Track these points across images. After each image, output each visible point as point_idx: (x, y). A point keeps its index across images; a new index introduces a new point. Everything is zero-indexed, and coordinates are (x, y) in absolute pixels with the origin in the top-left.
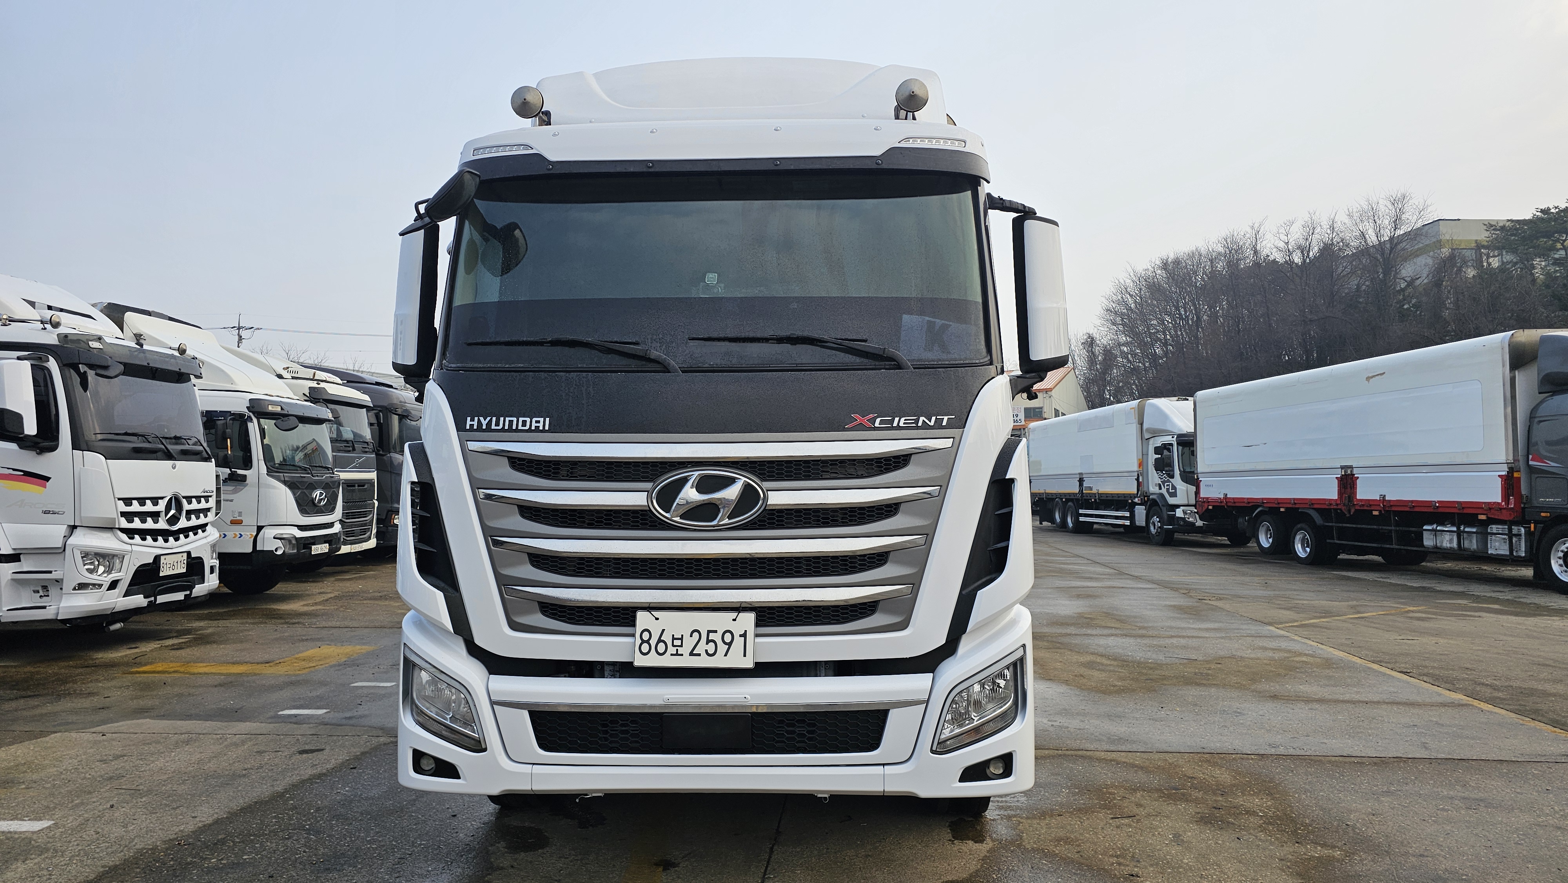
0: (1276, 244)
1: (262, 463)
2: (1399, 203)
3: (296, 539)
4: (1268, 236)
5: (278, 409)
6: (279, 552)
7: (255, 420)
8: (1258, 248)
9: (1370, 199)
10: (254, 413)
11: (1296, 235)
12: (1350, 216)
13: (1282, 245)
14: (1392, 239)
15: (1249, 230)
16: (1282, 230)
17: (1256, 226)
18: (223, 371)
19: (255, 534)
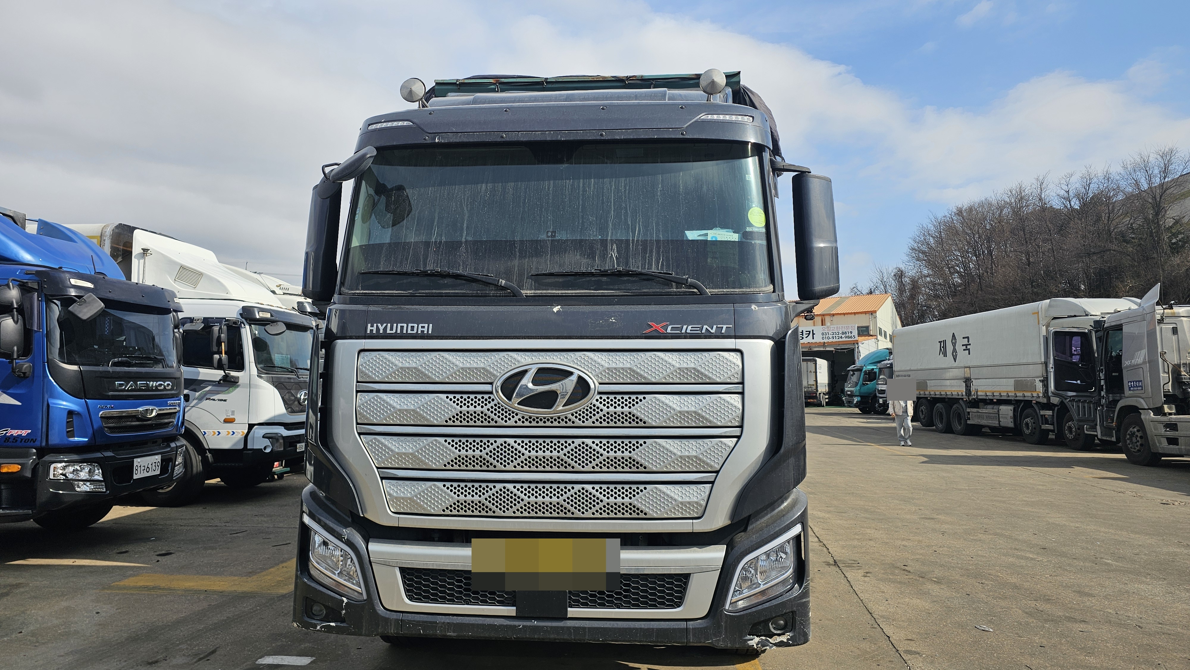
0: (1058, 192)
1: (253, 365)
2: (1167, 157)
3: (285, 438)
4: (1051, 186)
5: (268, 315)
6: (268, 450)
7: (248, 327)
8: (1043, 196)
9: (1142, 153)
10: (246, 320)
11: (1076, 185)
12: (1125, 167)
13: (1062, 193)
14: (1162, 185)
15: (1034, 181)
16: (1063, 181)
17: (1041, 178)
18: (219, 282)
19: (246, 431)
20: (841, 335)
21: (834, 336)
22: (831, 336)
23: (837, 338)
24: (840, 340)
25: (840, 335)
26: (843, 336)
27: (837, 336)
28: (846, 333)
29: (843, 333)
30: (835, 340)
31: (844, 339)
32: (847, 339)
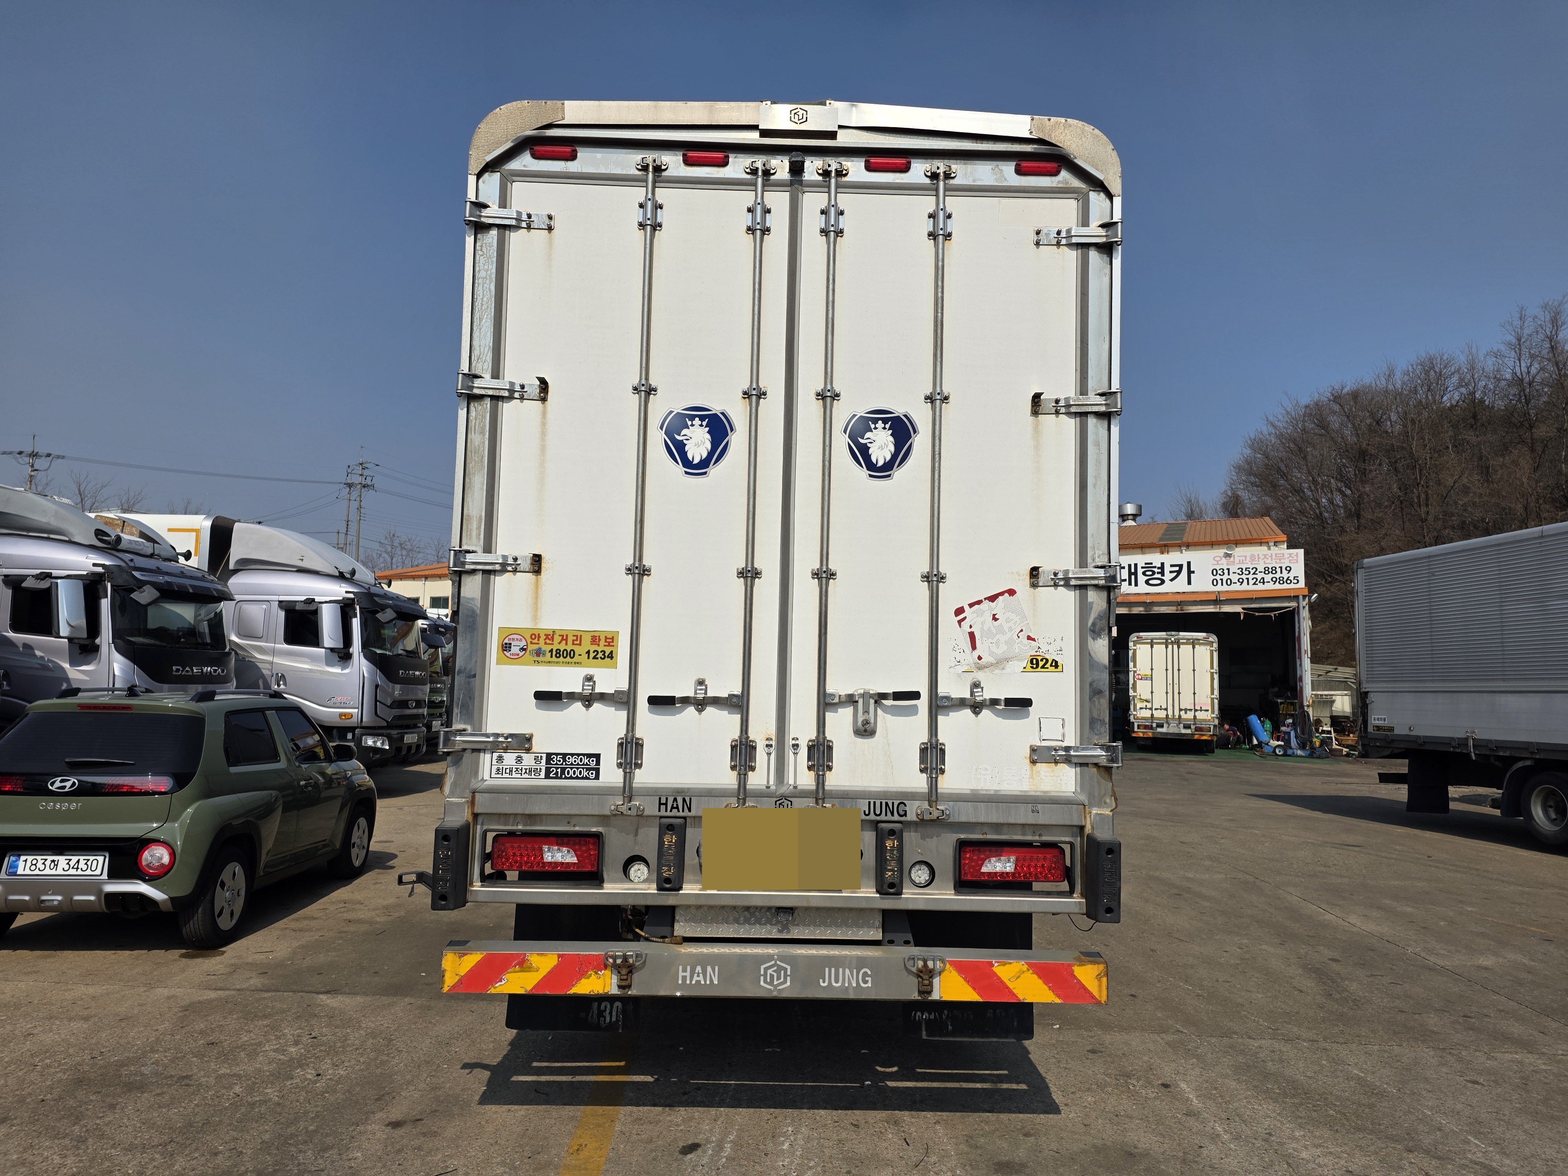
20: (1263, 575)
21: (1244, 577)
22: (1235, 577)
23: (1251, 582)
24: (1260, 587)
25: (1259, 576)
26: (1268, 578)
27: (1251, 577)
28: (1274, 570)
29: (1266, 571)
30: (1245, 587)
31: (1270, 586)
32: (1278, 586)
